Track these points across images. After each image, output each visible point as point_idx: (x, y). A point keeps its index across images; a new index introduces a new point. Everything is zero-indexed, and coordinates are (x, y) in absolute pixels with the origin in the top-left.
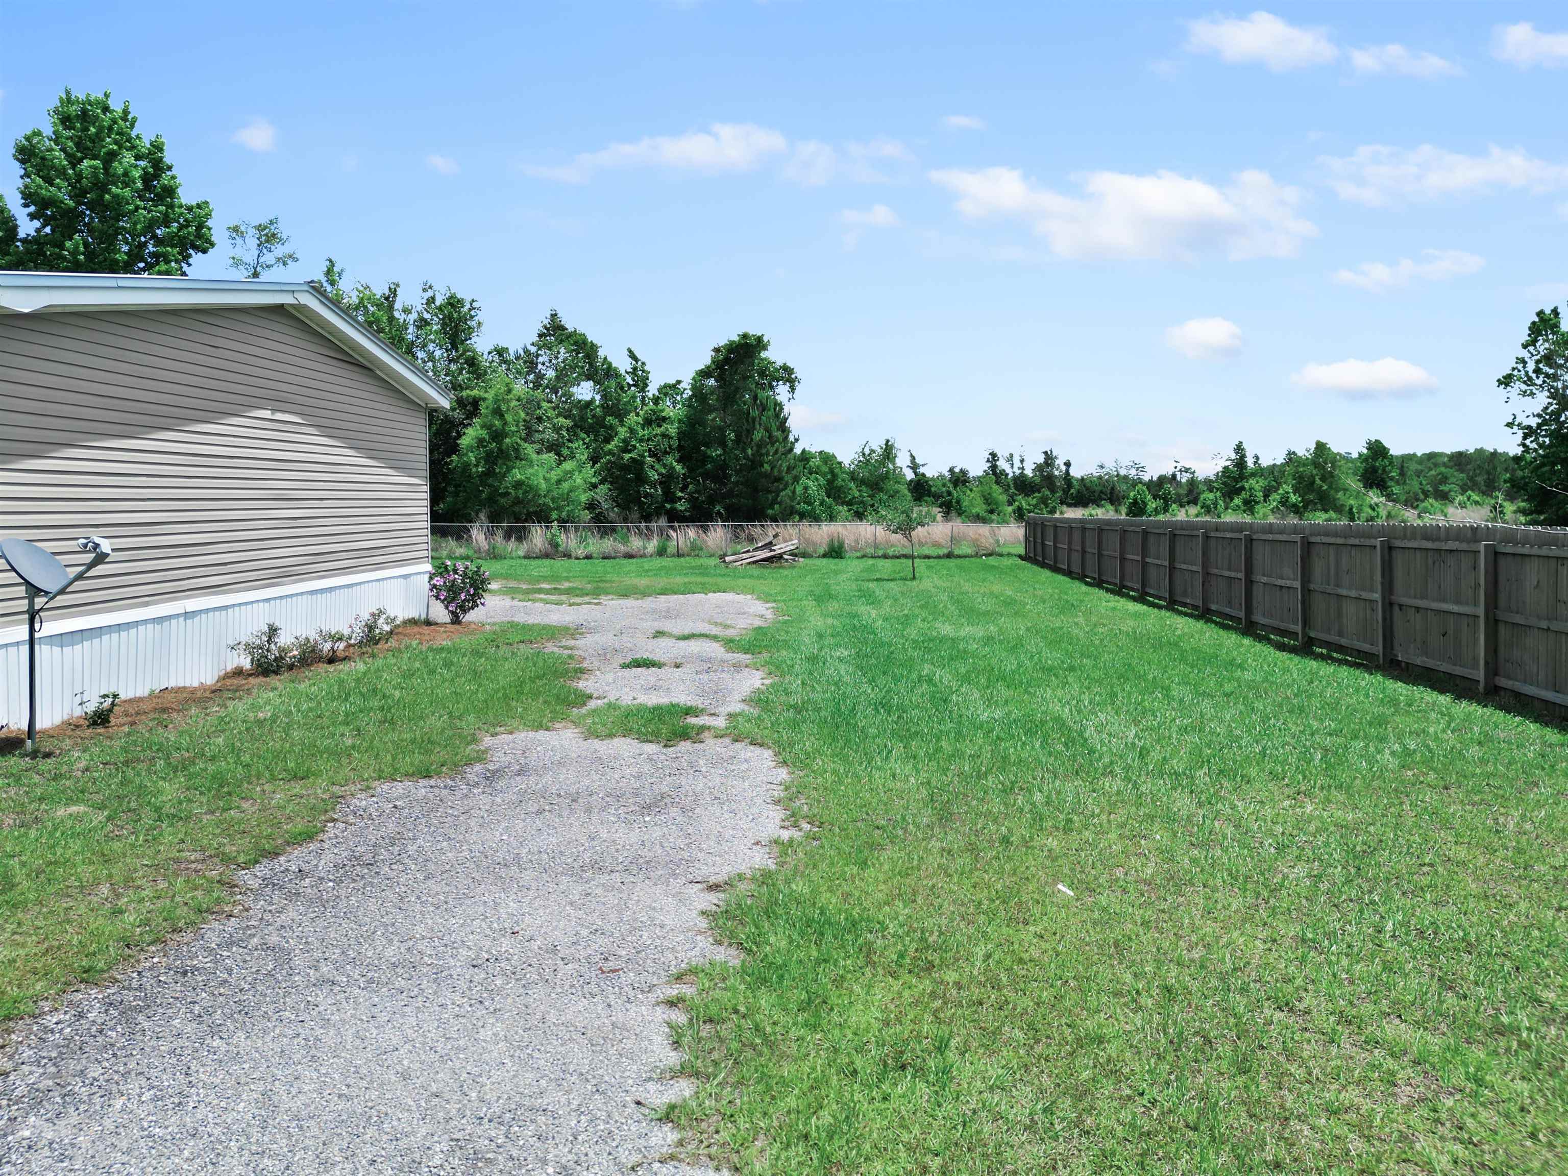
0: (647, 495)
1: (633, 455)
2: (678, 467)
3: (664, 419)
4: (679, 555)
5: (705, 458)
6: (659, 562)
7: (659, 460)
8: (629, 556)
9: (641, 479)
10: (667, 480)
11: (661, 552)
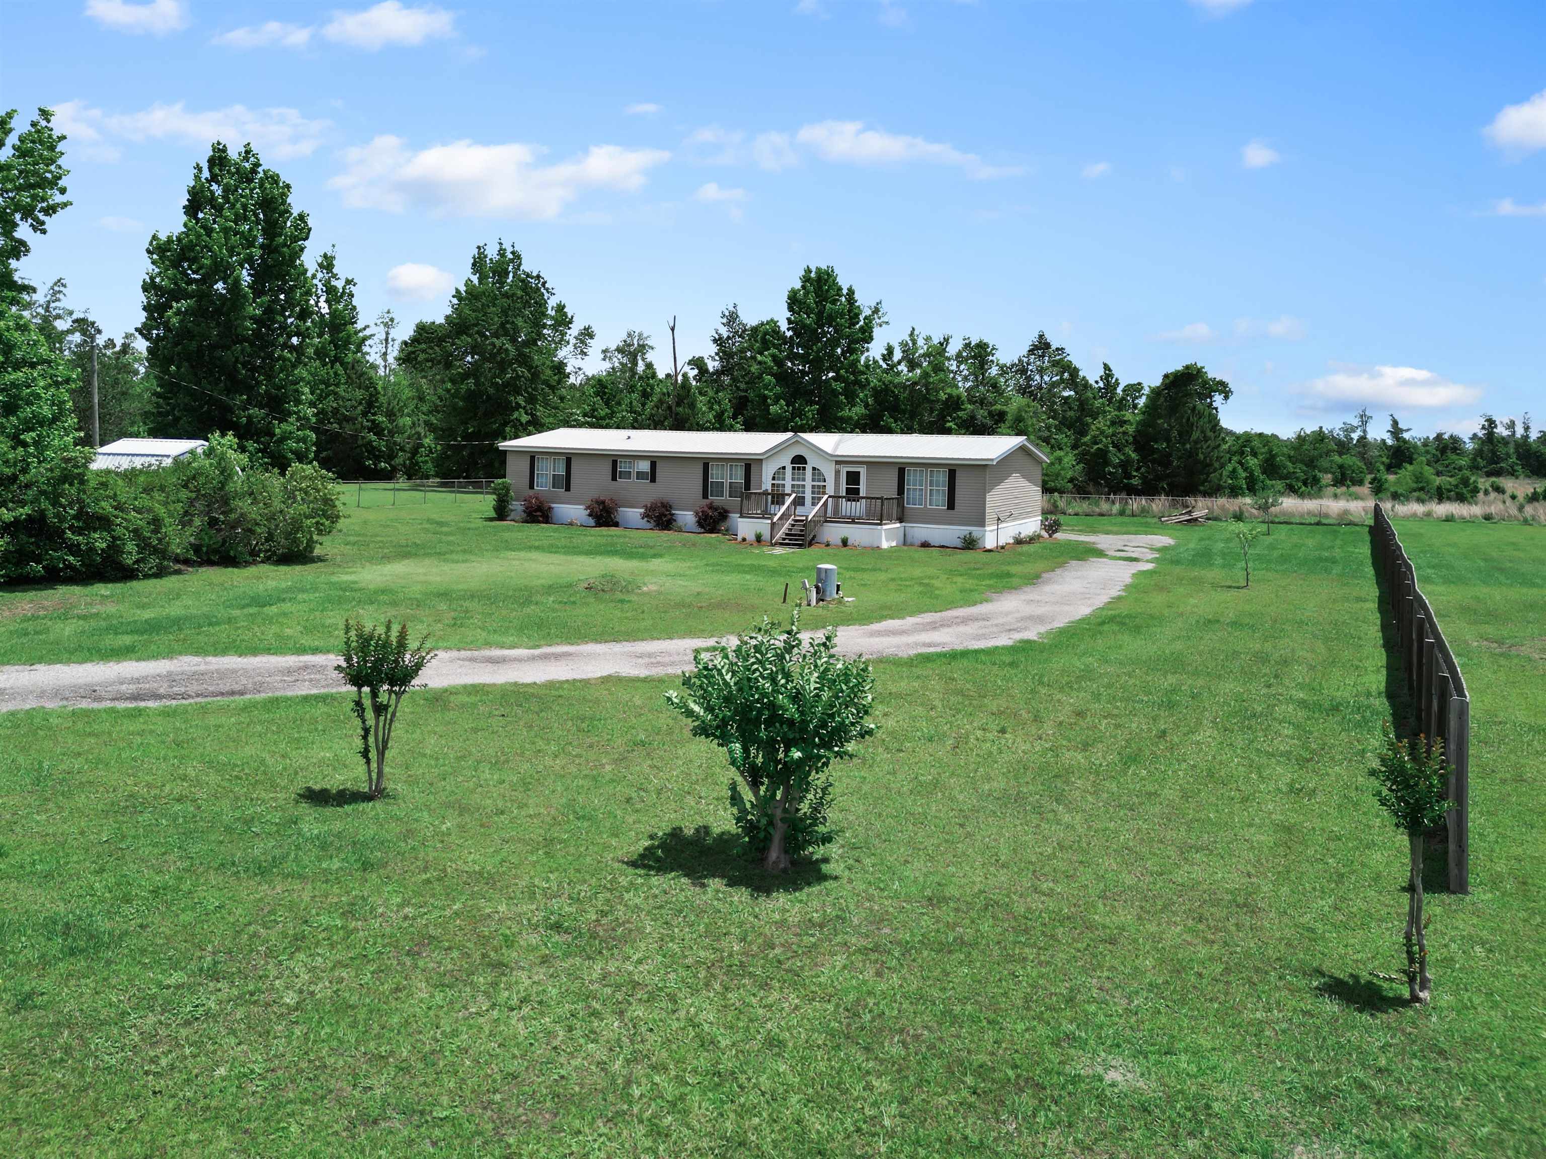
0: (1110, 473)
1: (1100, 446)
2: (1133, 455)
3: (1125, 422)
4: (1133, 515)
5: (1154, 451)
6: (1120, 519)
7: (1119, 450)
8: (1101, 515)
9: (1107, 463)
10: (1125, 465)
11: (1122, 513)
